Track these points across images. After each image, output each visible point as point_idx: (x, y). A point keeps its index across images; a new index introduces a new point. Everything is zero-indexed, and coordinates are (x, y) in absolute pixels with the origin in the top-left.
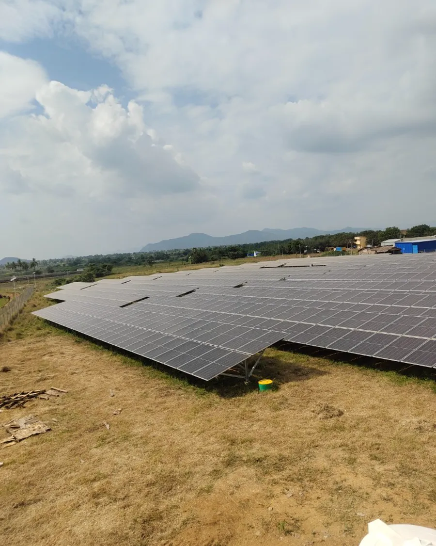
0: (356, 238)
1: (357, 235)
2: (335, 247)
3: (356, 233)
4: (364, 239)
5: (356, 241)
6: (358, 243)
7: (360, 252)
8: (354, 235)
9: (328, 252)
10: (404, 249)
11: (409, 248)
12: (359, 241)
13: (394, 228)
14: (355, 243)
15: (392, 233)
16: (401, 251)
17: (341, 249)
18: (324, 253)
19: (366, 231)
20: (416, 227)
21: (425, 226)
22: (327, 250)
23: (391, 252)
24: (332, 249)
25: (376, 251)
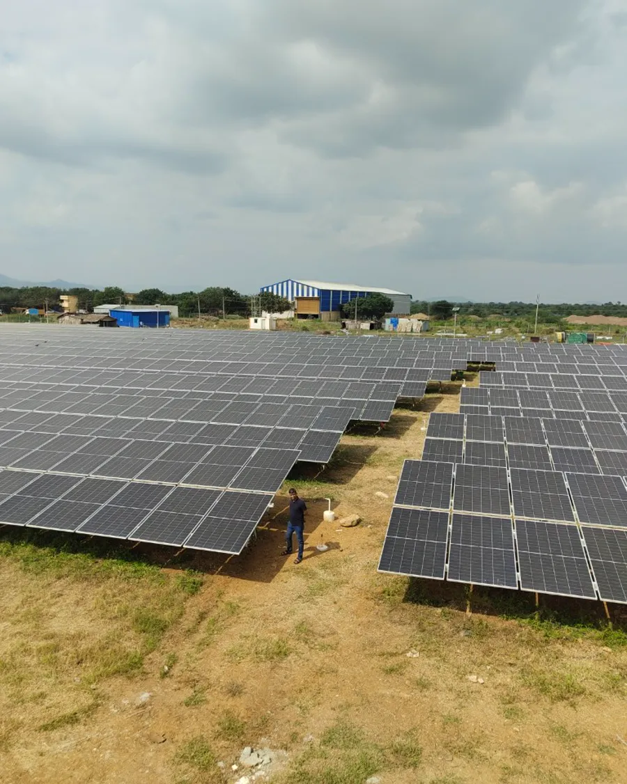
0: (62, 297)
1: (65, 293)
2: (29, 308)
3: (62, 290)
4: (74, 300)
5: (62, 301)
6: (65, 304)
7: (60, 319)
8: (59, 293)
9: (15, 315)
10: (121, 320)
11: (129, 319)
12: (67, 303)
13: (116, 288)
14: (60, 304)
15: (113, 295)
16: (117, 323)
17: (37, 312)
18: (11, 316)
19: (78, 289)
20: (146, 291)
21: (157, 291)
22: (15, 312)
23: (102, 323)
24: (24, 310)
25: (82, 320)
